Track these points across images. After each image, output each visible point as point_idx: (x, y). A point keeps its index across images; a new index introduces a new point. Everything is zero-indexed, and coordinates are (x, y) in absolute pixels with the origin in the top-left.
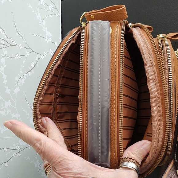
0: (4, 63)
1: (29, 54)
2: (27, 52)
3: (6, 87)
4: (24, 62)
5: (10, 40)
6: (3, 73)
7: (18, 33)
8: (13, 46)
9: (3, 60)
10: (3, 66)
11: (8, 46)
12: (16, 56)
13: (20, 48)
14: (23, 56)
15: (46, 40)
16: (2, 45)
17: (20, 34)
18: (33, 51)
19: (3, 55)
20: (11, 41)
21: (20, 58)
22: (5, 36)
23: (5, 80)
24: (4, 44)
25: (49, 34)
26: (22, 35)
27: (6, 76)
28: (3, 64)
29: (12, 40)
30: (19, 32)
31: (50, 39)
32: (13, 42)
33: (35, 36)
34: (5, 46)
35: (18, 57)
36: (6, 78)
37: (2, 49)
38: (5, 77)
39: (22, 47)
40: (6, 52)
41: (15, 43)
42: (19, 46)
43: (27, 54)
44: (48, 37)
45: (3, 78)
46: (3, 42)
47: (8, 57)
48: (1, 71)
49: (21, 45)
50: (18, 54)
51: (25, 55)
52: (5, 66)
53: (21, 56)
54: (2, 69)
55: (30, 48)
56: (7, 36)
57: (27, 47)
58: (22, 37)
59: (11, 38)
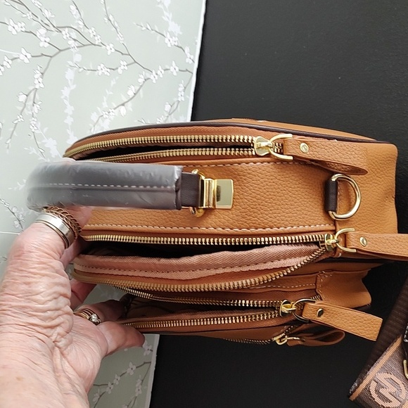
0: (71, 80)
1: (126, 68)
2: (122, 62)
3: (69, 131)
4: (113, 83)
5: (90, 31)
6: (66, 102)
7: (109, 20)
8: (95, 45)
9: (70, 75)
10: (68, 86)
11: (84, 45)
12: (99, 68)
13: (109, 53)
14: (114, 70)
15: (167, 40)
16: (71, 42)
17: (112, 20)
18: (135, 62)
19: (71, 63)
20: (92, 36)
21: (106, 73)
22: (81, 23)
23: (69, 117)
24: (75, 40)
25: (174, 27)
26: (116, 25)
27: (73, 109)
28: (69, 82)
29: (95, 34)
30: (111, 17)
31: (177, 39)
32: (96, 38)
33: (144, 28)
34: (77, 44)
35: (102, 70)
36: (71, 113)
37: (72, 50)
38: (70, 109)
39: (113, 50)
40: (78, 58)
41: (100, 41)
42: (108, 48)
43: (122, 67)
44: (172, 35)
45: (66, 111)
46: (74, 35)
47: (81, 70)
48: (62, 97)
49: (111, 45)
50: (102, 65)
51: (117, 68)
52: (73, 87)
53: (109, 70)
54: (66, 92)
55: (129, 55)
56: (84, 23)
57: (125, 52)
58: (116, 29)
59: (93, 29)
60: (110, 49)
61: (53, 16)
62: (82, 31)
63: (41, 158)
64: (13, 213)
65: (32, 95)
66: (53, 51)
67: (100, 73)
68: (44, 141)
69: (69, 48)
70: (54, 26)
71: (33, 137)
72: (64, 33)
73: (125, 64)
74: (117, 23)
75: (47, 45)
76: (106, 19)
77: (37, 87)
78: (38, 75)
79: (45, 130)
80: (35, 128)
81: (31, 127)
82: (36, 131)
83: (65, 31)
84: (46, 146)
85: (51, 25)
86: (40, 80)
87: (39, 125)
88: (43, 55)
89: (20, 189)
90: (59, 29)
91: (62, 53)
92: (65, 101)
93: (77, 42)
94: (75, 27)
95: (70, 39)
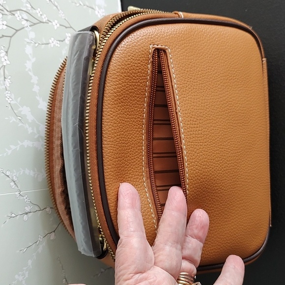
0: (30, 54)
2: (67, 34)
3: (38, 98)
5: (37, 11)
6: (31, 74)
7: (50, 1)
8: (43, 23)
9: (29, 50)
10: (29, 60)
11: (35, 24)
12: (50, 41)
13: (56, 27)
14: (62, 41)
15: (96, 12)
16: (24, 22)
17: (53, 1)
19: (27, 40)
20: (39, 15)
21: (57, 45)
22: (28, 5)
23: (35, 86)
24: (27, 20)
25: (100, 2)
26: (56, 4)
27: (37, 78)
28: (30, 56)
29: (41, 13)
31: (104, 10)
32: (43, 17)
33: (78, 5)
34: (29, 24)
35: (54, 43)
36: (36, 82)
37: (26, 29)
38: (35, 79)
39: (58, 25)
40: (32, 35)
41: (46, 19)
42: (54, 24)
44: (100, 7)
45: (32, 81)
46: (25, 16)
47: (37, 44)
48: (27, 70)
49: (56, 21)
50: (52, 39)
51: (64, 40)
52: (34, 60)
53: (58, 42)
54: (29, 65)
55: (71, 27)
56: (31, 5)
57: (67, 25)
58: (57, 7)
59: (39, 9)
60: (55, 24)
61: (5, 2)
62: (30, 12)
63: (20, 124)
64: (8, 176)
66: (11, 32)
67: (52, 45)
68: (19, 110)
69: (24, 28)
70: (7, 11)
71: (10, 107)
72: (16, 15)
74: (57, 2)
75: (5, 27)
77: (5, 64)
78: (3, 54)
79: (19, 100)
80: (11, 99)
81: (7, 99)
82: (12, 102)
83: (17, 14)
84: (22, 113)
85: (5, 10)
86: (6, 58)
87: (13, 97)
88: (3, 36)
89: (9, 154)
90: (12, 12)
91: (18, 32)
92: (29, 72)
93: (28, 22)
94: (25, 9)
95: (22, 20)
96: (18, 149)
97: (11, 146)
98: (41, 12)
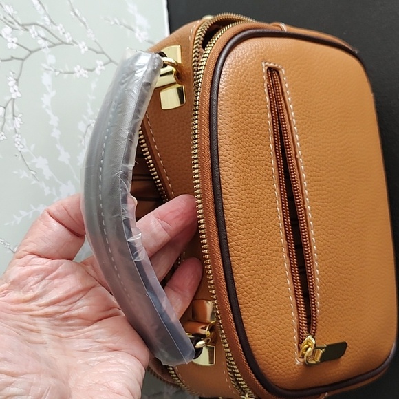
0: (49, 86)
1: (103, 67)
2: (98, 62)
3: (58, 146)
4: (93, 86)
5: (59, 28)
6: (49, 112)
7: (76, 14)
8: (66, 44)
9: (46, 79)
10: (47, 93)
11: (55, 45)
12: (76, 70)
13: (83, 51)
14: (91, 71)
15: (137, 35)
16: (41, 41)
17: (79, 15)
18: (111, 61)
19: (44, 66)
20: (61, 33)
21: (84, 75)
22: (47, 19)
23: (55, 130)
24: (45, 39)
25: (141, 20)
26: (84, 20)
27: (58, 119)
28: (48, 88)
30: (77, 11)
31: (146, 33)
32: (66, 35)
33: (112, 23)
34: (46, 44)
35: (80, 72)
36: (56, 124)
37: (43, 50)
38: (54, 121)
39: (86, 49)
40: (51, 59)
41: (71, 38)
42: (81, 46)
43: (99, 67)
44: (141, 29)
45: (50, 123)
46: (43, 33)
47: (57, 73)
48: (44, 106)
49: (84, 43)
50: (78, 67)
51: (94, 69)
52: (53, 94)
53: (86, 71)
54: (46, 100)
55: (103, 53)
56: (50, 19)
57: (99, 50)
58: (84, 24)
59: (61, 25)
60: (83, 47)
61: (16, 12)
62: (50, 28)
63: (34, 182)
65: (10, 106)
66: (24, 53)
67: (78, 75)
68: (33, 161)
69: (39, 49)
70: (19, 24)
71: (20, 158)
72: (31, 31)
73: (101, 63)
74: (85, 17)
75: (15, 46)
76: (72, 14)
77: (14, 96)
78: (12, 83)
79: (33, 147)
80: (21, 146)
81: (16, 146)
82: (23, 150)
83: (32, 29)
84: (37, 166)
85: (15, 23)
86: (16, 88)
87: (25, 143)
88: (12, 58)
89: (18, 222)
90: (25, 27)
91: (33, 55)
92: (47, 110)
93: (46, 42)
94: (42, 24)
95: (39, 38)
96: (30, 217)
97: (22, 212)
98: (63, 29)
